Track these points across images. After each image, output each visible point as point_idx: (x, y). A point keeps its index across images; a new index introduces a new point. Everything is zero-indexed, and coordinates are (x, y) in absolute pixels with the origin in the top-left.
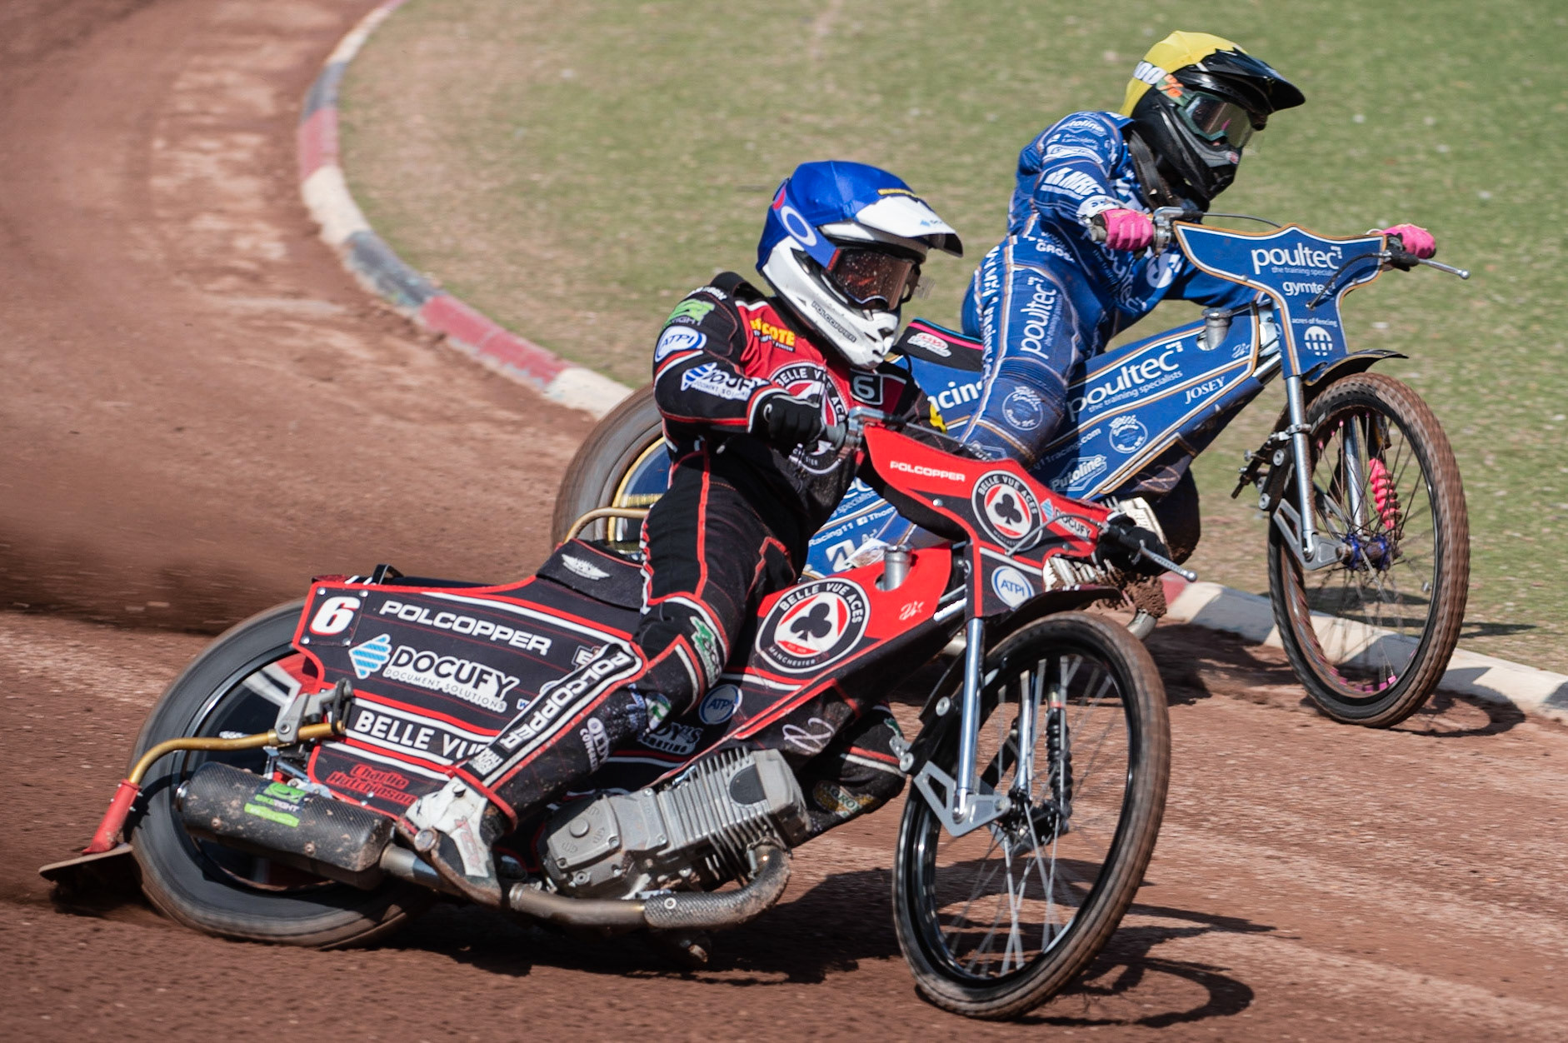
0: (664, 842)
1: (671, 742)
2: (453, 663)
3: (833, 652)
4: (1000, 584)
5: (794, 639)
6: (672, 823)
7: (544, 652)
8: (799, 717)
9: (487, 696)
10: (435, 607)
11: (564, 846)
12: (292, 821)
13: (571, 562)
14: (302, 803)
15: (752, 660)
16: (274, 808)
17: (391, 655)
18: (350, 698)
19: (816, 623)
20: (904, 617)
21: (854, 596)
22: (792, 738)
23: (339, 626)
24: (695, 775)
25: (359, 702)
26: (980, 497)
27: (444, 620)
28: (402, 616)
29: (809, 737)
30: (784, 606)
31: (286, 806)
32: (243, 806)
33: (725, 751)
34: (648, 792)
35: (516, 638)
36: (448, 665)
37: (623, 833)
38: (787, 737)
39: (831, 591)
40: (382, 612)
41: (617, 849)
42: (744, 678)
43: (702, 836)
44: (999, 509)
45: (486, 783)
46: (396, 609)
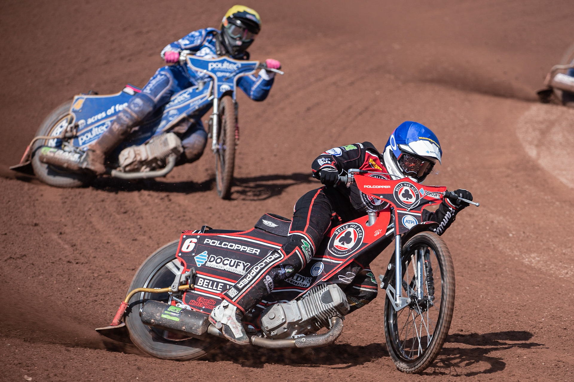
0: (301, 318)
1: (302, 283)
2: (228, 260)
4: (405, 221)
5: (340, 244)
6: (303, 311)
7: (258, 254)
9: (240, 270)
10: (222, 240)
11: (267, 322)
12: (177, 319)
13: (265, 222)
15: (326, 253)
16: (171, 315)
17: (208, 258)
18: (195, 275)
19: (346, 239)
20: (376, 235)
21: (359, 229)
22: (342, 279)
23: (190, 249)
24: (309, 294)
25: (198, 275)
26: (396, 192)
27: (225, 245)
28: (211, 244)
29: (347, 278)
30: (337, 233)
32: (161, 315)
33: (319, 285)
34: (294, 301)
35: (248, 250)
36: (227, 261)
37: (287, 317)
38: (340, 279)
39: (352, 227)
40: (205, 243)
41: (285, 322)
42: (324, 259)
43: (312, 315)
44: (404, 195)
45: (233, 301)
46: (209, 242)
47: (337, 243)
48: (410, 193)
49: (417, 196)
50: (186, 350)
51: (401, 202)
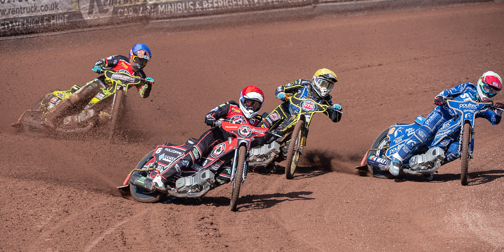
0: (193, 184)
1: (198, 169)
3: (219, 154)
4: (240, 143)
6: (194, 181)
8: (214, 164)
10: (172, 149)
11: (178, 185)
12: (143, 183)
13: (189, 142)
14: (145, 180)
15: (209, 156)
16: (141, 181)
17: (164, 156)
18: (157, 164)
19: (219, 150)
20: (230, 149)
21: (224, 146)
23: (159, 152)
24: (198, 174)
25: (158, 164)
26: (239, 130)
27: (172, 151)
28: (167, 151)
29: (216, 167)
30: (216, 147)
31: (143, 180)
32: (137, 180)
33: (202, 170)
34: (191, 177)
36: (170, 158)
37: (185, 183)
38: (212, 168)
39: (222, 145)
40: (165, 150)
41: (184, 186)
42: (207, 159)
43: (197, 183)
45: (161, 174)
46: (167, 149)
47: (215, 152)
48: (247, 130)
49: (250, 132)
50: (148, 197)
51: (241, 134)
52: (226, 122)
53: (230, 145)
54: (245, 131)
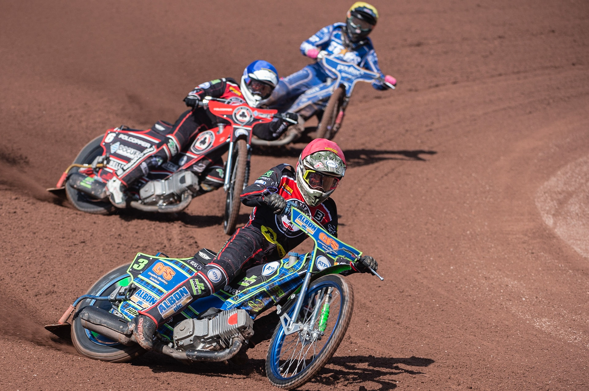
0: (165, 193)
6: (167, 189)
8: (197, 164)
10: (130, 136)
11: (144, 192)
12: (89, 187)
13: (157, 126)
14: (92, 183)
15: (189, 150)
16: (86, 184)
17: (119, 147)
18: (108, 158)
19: (203, 142)
20: (220, 141)
21: (212, 136)
24: (174, 177)
25: (111, 158)
26: (235, 114)
27: (131, 139)
28: (123, 138)
29: (199, 168)
30: (199, 137)
31: (88, 183)
32: (80, 183)
33: (180, 171)
34: (163, 181)
36: (129, 150)
37: (156, 191)
38: (195, 168)
39: (208, 134)
41: (154, 194)
42: (187, 154)
43: (172, 191)
44: (241, 116)
45: (120, 177)
46: (122, 136)
47: (198, 144)
48: (246, 114)
49: (251, 116)
51: (237, 120)
52: (216, 102)
53: (221, 136)
54: (243, 115)
